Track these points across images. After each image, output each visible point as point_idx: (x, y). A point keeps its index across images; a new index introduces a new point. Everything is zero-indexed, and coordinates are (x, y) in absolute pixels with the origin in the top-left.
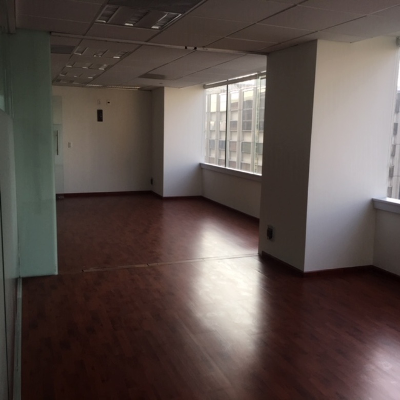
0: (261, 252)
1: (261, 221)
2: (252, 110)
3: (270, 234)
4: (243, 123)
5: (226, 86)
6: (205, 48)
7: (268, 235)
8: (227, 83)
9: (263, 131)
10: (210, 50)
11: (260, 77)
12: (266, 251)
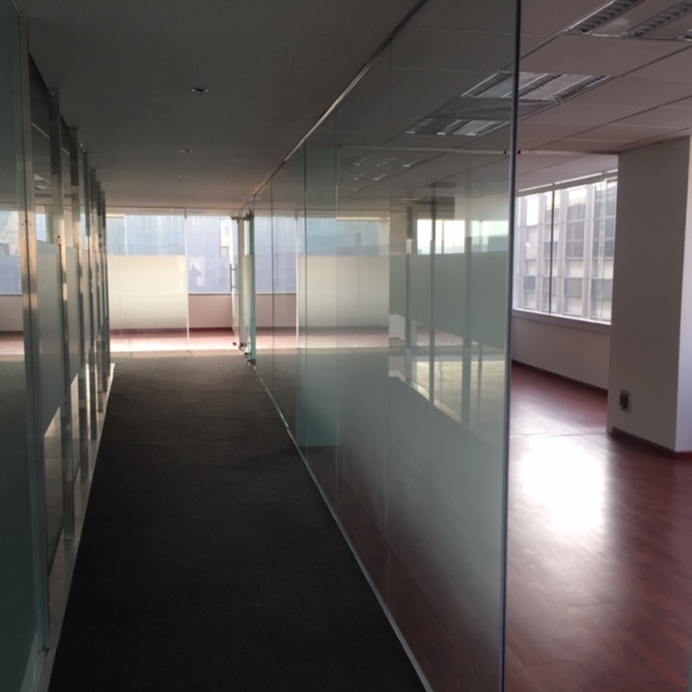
0: (611, 430)
1: (609, 393)
2: (584, 223)
3: (625, 401)
4: (568, 245)
5: (551, 193)
6: (532, 152)
7: (621, 403)
8: (553, 188)
9: (613, 258)
10: (538, 152)
11: (606, 180)
12: (618, 427)
